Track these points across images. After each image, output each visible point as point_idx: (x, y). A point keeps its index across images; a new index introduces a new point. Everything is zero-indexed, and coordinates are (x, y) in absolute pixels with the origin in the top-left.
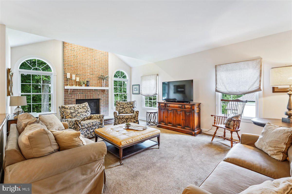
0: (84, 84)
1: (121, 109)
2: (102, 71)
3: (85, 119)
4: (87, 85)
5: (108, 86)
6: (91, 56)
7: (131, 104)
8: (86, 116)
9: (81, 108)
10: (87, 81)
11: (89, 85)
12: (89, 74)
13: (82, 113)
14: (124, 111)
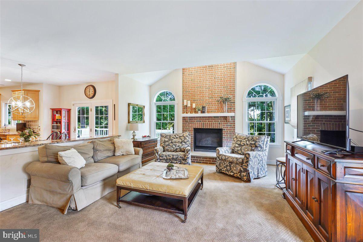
0: (199, 110)
1: (237, 147)
2: (225, 91)
3: (177, 150)
4: (203, 112)
5: (234, 111)
6: (211, 75)
7: (254, 140)
8: (179, 147)
9: (177, 138)
10: (203, 107)
11: (204, 112)
12: (207, 97)
13: (176, 144)
14: (241, 150)
